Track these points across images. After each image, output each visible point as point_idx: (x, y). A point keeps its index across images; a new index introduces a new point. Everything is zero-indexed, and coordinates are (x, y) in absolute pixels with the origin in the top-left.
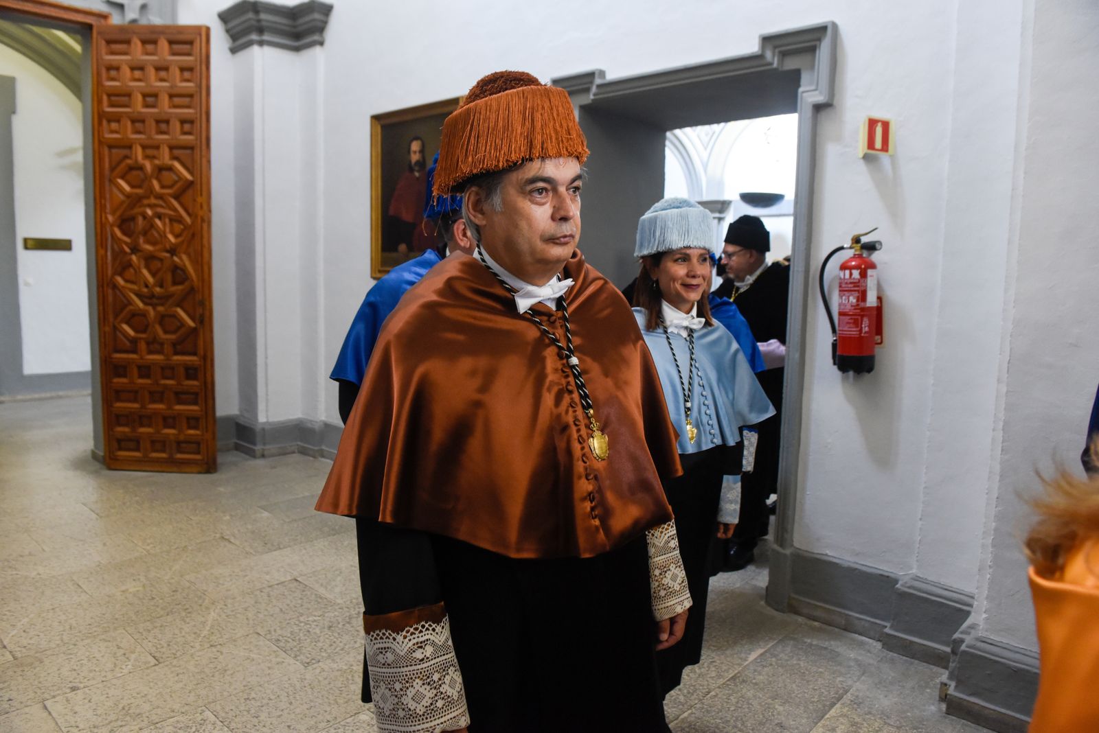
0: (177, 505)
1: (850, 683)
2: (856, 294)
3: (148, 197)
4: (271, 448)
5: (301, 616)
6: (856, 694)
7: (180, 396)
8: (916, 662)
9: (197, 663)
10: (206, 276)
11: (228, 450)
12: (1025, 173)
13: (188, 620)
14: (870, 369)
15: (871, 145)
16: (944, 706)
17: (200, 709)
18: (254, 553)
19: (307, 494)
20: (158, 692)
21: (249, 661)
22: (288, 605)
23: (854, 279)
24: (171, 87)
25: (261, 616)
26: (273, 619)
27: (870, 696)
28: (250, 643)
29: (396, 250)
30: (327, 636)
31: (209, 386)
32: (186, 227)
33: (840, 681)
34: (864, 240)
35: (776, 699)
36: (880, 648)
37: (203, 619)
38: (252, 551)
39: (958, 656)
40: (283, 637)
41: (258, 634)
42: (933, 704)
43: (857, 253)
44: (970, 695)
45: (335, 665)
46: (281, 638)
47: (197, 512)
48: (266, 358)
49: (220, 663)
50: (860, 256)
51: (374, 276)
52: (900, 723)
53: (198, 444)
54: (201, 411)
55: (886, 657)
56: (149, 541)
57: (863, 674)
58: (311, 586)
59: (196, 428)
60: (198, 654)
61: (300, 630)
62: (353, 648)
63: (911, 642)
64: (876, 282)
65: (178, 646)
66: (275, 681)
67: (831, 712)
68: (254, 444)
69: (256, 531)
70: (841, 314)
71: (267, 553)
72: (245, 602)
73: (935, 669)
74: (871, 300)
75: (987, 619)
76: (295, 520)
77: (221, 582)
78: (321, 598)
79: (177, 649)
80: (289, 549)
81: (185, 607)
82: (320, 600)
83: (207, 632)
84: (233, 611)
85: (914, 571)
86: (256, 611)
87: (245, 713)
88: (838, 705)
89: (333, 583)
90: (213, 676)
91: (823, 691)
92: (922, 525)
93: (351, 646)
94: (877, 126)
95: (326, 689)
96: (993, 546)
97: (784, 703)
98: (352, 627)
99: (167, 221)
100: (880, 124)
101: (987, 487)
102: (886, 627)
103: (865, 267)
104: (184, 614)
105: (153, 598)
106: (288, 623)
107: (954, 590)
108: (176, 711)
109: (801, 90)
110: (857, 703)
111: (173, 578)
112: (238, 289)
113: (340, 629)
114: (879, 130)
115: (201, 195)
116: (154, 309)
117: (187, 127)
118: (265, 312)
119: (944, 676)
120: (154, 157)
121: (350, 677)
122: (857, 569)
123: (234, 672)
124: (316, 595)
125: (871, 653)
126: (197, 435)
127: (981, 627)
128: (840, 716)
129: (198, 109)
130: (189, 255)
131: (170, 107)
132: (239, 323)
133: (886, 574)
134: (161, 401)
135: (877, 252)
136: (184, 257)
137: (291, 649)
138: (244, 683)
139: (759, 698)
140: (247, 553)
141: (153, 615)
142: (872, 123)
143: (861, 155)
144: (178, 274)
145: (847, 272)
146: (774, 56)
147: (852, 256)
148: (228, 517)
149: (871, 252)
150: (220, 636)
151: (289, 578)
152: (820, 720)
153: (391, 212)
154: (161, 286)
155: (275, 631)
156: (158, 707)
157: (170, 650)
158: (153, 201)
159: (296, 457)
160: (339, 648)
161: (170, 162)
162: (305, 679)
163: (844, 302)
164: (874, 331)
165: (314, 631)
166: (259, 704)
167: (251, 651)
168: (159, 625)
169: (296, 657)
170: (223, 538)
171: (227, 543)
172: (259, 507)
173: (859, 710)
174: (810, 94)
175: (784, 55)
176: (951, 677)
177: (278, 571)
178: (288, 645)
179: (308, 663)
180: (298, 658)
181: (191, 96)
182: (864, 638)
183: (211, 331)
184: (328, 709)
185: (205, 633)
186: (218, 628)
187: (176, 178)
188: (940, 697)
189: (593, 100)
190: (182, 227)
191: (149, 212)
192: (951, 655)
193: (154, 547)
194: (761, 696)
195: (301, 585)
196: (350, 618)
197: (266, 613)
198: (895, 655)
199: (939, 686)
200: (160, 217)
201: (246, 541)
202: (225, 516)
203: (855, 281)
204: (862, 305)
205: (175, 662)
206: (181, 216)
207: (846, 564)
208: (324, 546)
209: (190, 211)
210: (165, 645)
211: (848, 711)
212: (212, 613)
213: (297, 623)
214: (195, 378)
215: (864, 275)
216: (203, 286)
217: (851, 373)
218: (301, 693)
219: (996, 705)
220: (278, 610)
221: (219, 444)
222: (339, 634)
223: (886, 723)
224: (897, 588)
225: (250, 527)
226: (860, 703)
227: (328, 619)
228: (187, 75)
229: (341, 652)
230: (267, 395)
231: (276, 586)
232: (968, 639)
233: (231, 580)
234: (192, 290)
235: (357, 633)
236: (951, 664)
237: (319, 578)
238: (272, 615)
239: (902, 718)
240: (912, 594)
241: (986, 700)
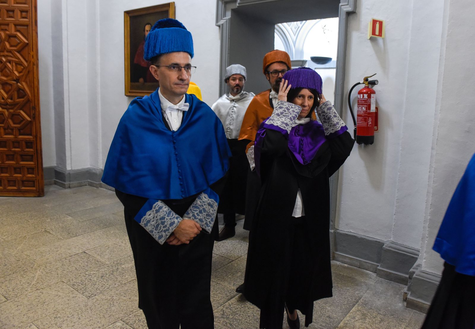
0: (22, 214)
1: (362, 294)
2: (366, 106)
3: (3, 52)
4: (75, 183)
5: (87, 271)
6: (365, 299)
7: (24, 157)
8: (392, 282)
9: (28, 299)
10: (36, 94)
11: (51, 184)
12: (446, 48)
13: (24, 276)
14: (372, 143)
15: (374, 33)
16: (405, 304)
17: (29, 324)
18: (63, 239)
19: (92, 207)
20: (6, 316)
21: (57, 297)
22: (80, 266)
23: (365, 98)
25: (65, 272)
26: (71, 274)
27: (371, 300)
28: (59, 287)
29: (138, 81)
30: (100, 281)
31: (39, 152)
32: (25, 68)
33: (357, 293)
34: (370, 79)
35: (327, 304)
36: (376, 276)
37: (33, 275)
38: (61, 238)
39: (412, 279)
40: (76, 283)
41: (63, 281)
42: (400, 303)
43: (367, 85)
44: (418, 298)
45: (104, 297)
46: (75, 284)
47: (33, 218)
48: (70, 137)
49: (42, 298)
50: (368, 87)
51: (127, 94)
52: (385, 313)
53: (34, 182)
54: (35, 164)
55: (378, 280)
56: (5, 234)
57: (368, 289)
58: (93, 255)
59: (32, 173)
60: (29, 294)
61: (86, 279)
62: (114, 287)
63: (390, 273)
64: (375, 101)
65: (19, 291)
66: (71, 307)
67: (353, 309)
68: (65, 181)
69: (64, 227)
70: (358, 116)
71: (69, 238)
72: (57, 265)
73: (401, 285)
74: (373, 109)
75: (425, 262)
76: (85, 221)
77: (44, 255)
78: (98, 261)
79: (18, 292)
80: (82, 236)
81: (23, 269)
82: (97, 263)
83: (35, 282)
84: (49, 270)
85: (391, 239)
86: (62, 270)
87: (54, 325)
88: (356, 306)
89: (105, 253)
90: (37, 306)
91: (349, 298)
92: (395, 217)
93: (113, 286)
94: (377, 23)
95: (99, 310)
96: (429, 227)
97: (331, 306)
98: (114, 276)
99: (14, 64)
100: (378, 23)
101: (426, 199)
102: (378, 266)
103: (370, 93)
104: (22, 273)
105: (6, 265)
106: (79, 276)
107: (410, 248)
108: (16, 326)
109: (340, 4)
110: (365, 304)
111: (17, 254)
112: (55, 101)
113: (107, 278)
114: (378, 25)
115: (33, 51)
116: (8, 111)
117: (24, 14)
118: (69, 112)
119: (405, 289)
120: (6, 30)
121: (112, 303)
122: (365, 239)
123: (49, 303)
124: (95, 260)
125: (371, 279)
126: (33, 177)
127: (423, 265)
128: (357, 311)
129: (30, 4)
130: (26, 83)
131: (14, 3)
132: (55, 118)
133: (379, 241)
134: (13, 160)
135: (376, 86)
136: (24, 84)
137: (81, 289)
138: (55, 309)
139: (319, 304)
140: (59, 239)
141: (6, 274)
142: (374, 22)
143: (369, 38)
144: (21, 93)
145: (362, 95)
147: (364, 87)
148: (49, 220)
149: (373, 85)
150: (42, 284)
151: (81, 251)
152: (348, 313)
153: (135, 62)
154: (11, 99)
155: (72, 280)
156: (6, 324)
157: (14, 293)
158: (6, 53)
159: (88, 187)
160: (106, 288)
161: (15, 33)
163: (360, 110)
164: (374, 124)
165: (93, 279)
166: (62, 320)
167: (58, 291)
168: (9, 279)
169: (83, 294)
170: (46, 231)
171: (48, 234)
172: (66, 214)
173: (366, 307)
174: (345, 7)
176: (409, 289)
177: (75, 248)
178: (79, 287)
179: (89, 297)
180: (84, 294)
182: (368, 272)
183: (40, 123)
184: (100, 321)
185: (34, 282)
186: (41, 280)
187: (19, 42)
188: (403, 299)
189: (238, 6)
190: (22, 67)
191: (4, 59)
192: (409, 279)
193: (8, 237)
194: (320, 302)
195: (87, 255)
196: (113, 272)
197: (68, 270)
198: (383, 279)
199: (403, 294)
200: (10, 63)
201: (58, 232)
202: (48, 219)
203: (366, 100)
204: (368, 111)
205: (16, 299)
206: (22, 62)
207: (359, 236)
208: (100, 234)
209: (27, 59)
210: (12, 290)
211: (361, 308)
212: (38, 272)
213: (84, 275)
214: (32, 148)
215: (369, 97)
216: (34, 99)
217: (363, 144)
218: (85, 313)
220: (75, 268)
221: (45, 181)
222: (107, 280)
223: (379, 313)
224: (384, 247)
225: (61, 225)
226: (367, 304)
227: (101, 273)
229: (107, 290)
230: (71, 156)
231: (74, 256)
232: (417, 272)
233: (49, 254)
234: (29, 101)
235: (116, 279)
236: (408, 284)
237: (97, 251)
238: (71, 272)
239: (386, 310)
240: (390, 250)
241: (425, 301)
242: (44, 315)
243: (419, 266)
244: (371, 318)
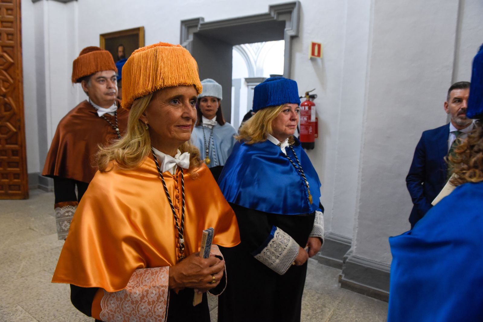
2: (307, 116)
7: (10, 164)
9: (14, 285)
10: (21, 108)
11: (35, 189)
13: (11, 266)
14: (313, 148)
15: (313, 54)
16: (340, 285)
21: (40, 283)
23: (306, 110)
24: (2, 18)
25: (47, 262)
28: (41, 274)
31: (24, 159)
32: (11, 84)
34: (310, 94)
36: (317, 262)
37: (19, 265)
38: (44, 234)
39: (345, 264)
41: (45, 270)
42: (336, 284)
43: (308, 99)
44: (351, 279)
49: (26, 284)
50: (309, 101)
52: (323, 292)
53: (19, 186)
55: (319, 266)
59: (18, 178)
60: (15, 281)
63: (329, 260)
64: (315, 112)
65: (6, 278)
68: (47, 186)
69: (47, 225)
70: (301, 125)
72: (40, 256)
73: (337, 270)
74: (313, 119)
75: (356, 249)
84: (33, 261)
85: (330, 231)
86: (44, 260)
90: (22, 290)
92: (333, 212)
94: (316, 46)
96: (358, 219)
99: (1, 81)
101: (356, 195)
103: (311, 105)
104: (9, 263)
107: (345, 238)
109: (286, 29)
114: (316, 48)
115: (18, 69)
117: (10, 37)
118: (51, 124)
119: (340, 272)
123: (32, 288)
125: (313, 265)
127: (354, 252)
129: (16, 28)
130: (12, 98)
131: (1, 27)
132: (39, 130)
135: (315, 99)
136: (10, 99)
138: (37, 293)
140: (42, 235)
142: (314, 45)
143: (309, 58)
144: (7, 107)
145: (303, 107)
146: (274, 14)
147: (306, 100)
149: (313, 99)
150: (26, 272)
161: (2, 54)
162: (66, 289)
163: (302, 120)
164: (314, 133)
167: (41, 278)
170: (30, 228)
171: (32, 231)
172: (48, 214)
173: (306, 288)
174: (289, 31)
175: (279, 14)
176: (343, 273)
177: (56, 242)
181: (12, 22)
183: (24, 133)
185: (19, 271)
186: (26, 269)
187: (5, 61)
188: (339, 281)
189: (199, 30)
190: (8, 84)
192: (343, 264)
197: (49, 261)
198: (323, 265)
199: (338, 276)
201: (41, 229)
202: (32, 218)
203: (307, 111)
204: (309, 121)
205: (4, 285)
206: (8, 79)
209: (13, 77)
212: (23, 262)
214: (17, 155)
215: (310, 108)
216: (19, 112)
219: (359, 282)
220: (55, 259)
221: (30, 186)
223: (317, 293)
225: (43, 223)
228: (10, 12)
231: (55, 249)
232: (349, 257)
234: (14, 114)
236: (343, 267)
238: (52, 262)
239: (323, 290)
240: (329, 240)
241: (356, 281)
242: (28, 298)
243: (351, 252)
244: (310, 296)
